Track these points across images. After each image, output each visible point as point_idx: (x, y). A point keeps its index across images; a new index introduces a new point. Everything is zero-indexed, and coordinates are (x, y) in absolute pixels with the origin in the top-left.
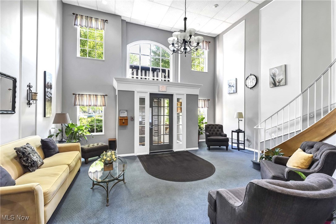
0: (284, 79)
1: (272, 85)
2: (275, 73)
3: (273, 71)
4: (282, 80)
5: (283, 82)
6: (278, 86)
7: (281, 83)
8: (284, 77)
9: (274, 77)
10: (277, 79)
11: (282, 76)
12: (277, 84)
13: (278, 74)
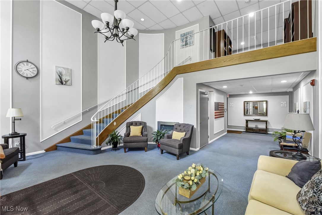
0: (70, 80)
1: (58, 83)
2: (61, 72)
3: (60, 69)
4: (68, 80)
5: (69, 82)
6: (65, 84)
7: (68, 82)
8: (70, 79)
9: (61, 76)
10: (64, 78)
11: (68, 77)
12: (64, 83)
13: (65, 75)
